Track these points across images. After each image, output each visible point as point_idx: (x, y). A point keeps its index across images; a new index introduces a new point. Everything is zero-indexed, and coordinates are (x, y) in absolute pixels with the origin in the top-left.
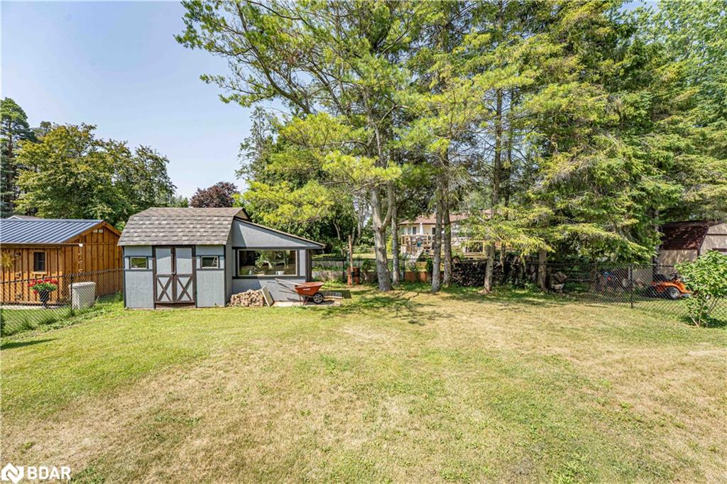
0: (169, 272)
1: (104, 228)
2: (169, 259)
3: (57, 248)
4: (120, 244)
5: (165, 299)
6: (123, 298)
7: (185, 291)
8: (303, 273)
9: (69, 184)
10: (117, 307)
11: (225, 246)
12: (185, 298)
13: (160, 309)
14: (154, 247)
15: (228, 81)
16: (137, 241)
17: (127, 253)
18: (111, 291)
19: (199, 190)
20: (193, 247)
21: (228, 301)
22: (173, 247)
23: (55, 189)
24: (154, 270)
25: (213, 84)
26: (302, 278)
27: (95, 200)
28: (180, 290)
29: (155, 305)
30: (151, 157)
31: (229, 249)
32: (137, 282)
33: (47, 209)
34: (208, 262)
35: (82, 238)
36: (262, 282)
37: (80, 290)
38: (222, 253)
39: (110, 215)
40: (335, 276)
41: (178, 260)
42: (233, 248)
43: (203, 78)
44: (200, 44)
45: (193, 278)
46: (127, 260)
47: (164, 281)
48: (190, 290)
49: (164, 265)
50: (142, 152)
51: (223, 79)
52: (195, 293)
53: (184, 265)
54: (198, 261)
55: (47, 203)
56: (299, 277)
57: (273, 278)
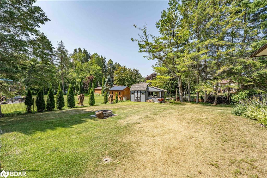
0: (137, 95)
1: (128, 88)
2: (137, 93)
3: (122, 91)
4: (130, 90)
5: (136, 100)
6: (130, 100)
7: (139, 99)
8: (160, 97)
9: (122, 78)
10: (130, 101)
11: (145, 91)
12: (139, 100)
13: (135, 102)
14: (135, 91)
15: (148, 56)
16: (132, 90)
17: (131, 92)
18: (129, 99)
19: (148, 76)
20: (140, 91)
21: (146, 101)
22: (137, 91)
23: (119, 80)
24: (135, 95)
25: (145, 57)
26: (160, 98)
27: (126, 81)
28: (138, 99)
29: (135, 101)
30: (136, 71)
31: (146, 91)
32: (132, 96)
33: (118, 84)
34: (143, 94)
35: (125, 89)
36: (152, 98)
37: (125, 98)
38: (145, 92)
39: (128, 84)
40: (173, 99)
41: (138, 93)
42: (148, 91)
43: (144, 57)
44: (142, 51)
45: (140, 96)
46: (131, 93)
47: (136, 97)
48: (140, 99)
49: (136, 94)
50: (134, 69)
51: (147, 56)
52: (141, 99)
53: (139, 94)
54: (141, 93)
55: (118, 83)
56: (159, 97)
57: (154, 97)
